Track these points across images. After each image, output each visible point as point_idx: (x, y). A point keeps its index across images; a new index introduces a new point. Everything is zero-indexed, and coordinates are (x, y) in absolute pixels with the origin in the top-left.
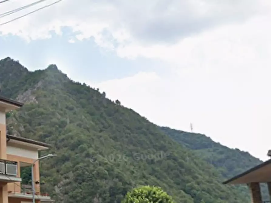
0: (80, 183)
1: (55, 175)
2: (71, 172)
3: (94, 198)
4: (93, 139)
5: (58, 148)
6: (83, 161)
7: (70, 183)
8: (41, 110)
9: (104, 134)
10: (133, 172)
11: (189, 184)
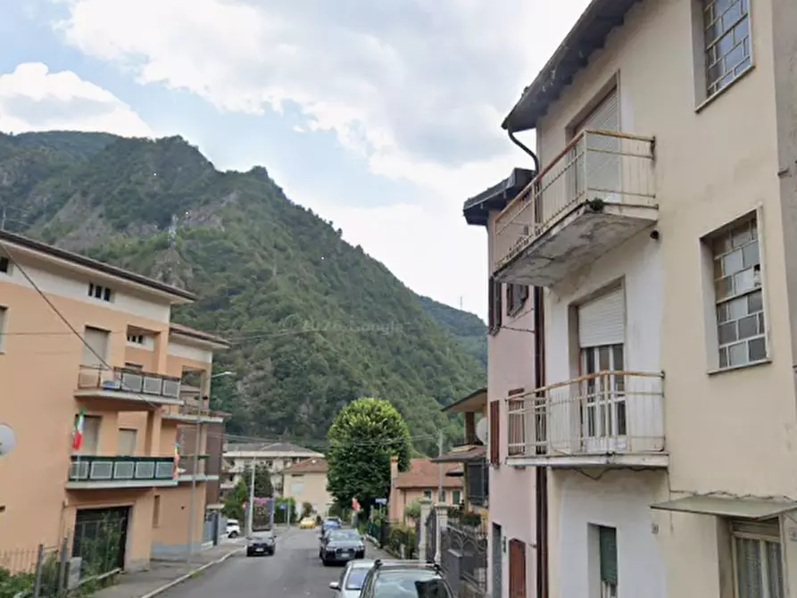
0: (282, 379)
1: (240, 361)
2: (269, 359)
3: (300, 404)
4: (312, 307)
5: (251, 316)
6: (291, 342)
7: (263, 378)
8: (228, 244)
9: (332, 300)
10: (367, 367)
11: (444, 389)
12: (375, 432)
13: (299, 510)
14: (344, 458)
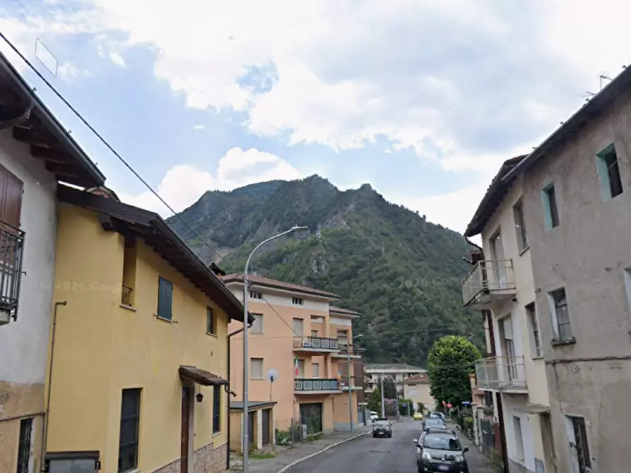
0: (397, 321)
1: (368, 311)
2: (386, 308)
3: (411, 337)
4: (411, 271)
5: (372, 281)
6: (399, 296)
7: (384, 321)
8: (353, 237)
9: (424, 264)
12: (458, 358)
13: (416, 407)
14: (438, 375)
